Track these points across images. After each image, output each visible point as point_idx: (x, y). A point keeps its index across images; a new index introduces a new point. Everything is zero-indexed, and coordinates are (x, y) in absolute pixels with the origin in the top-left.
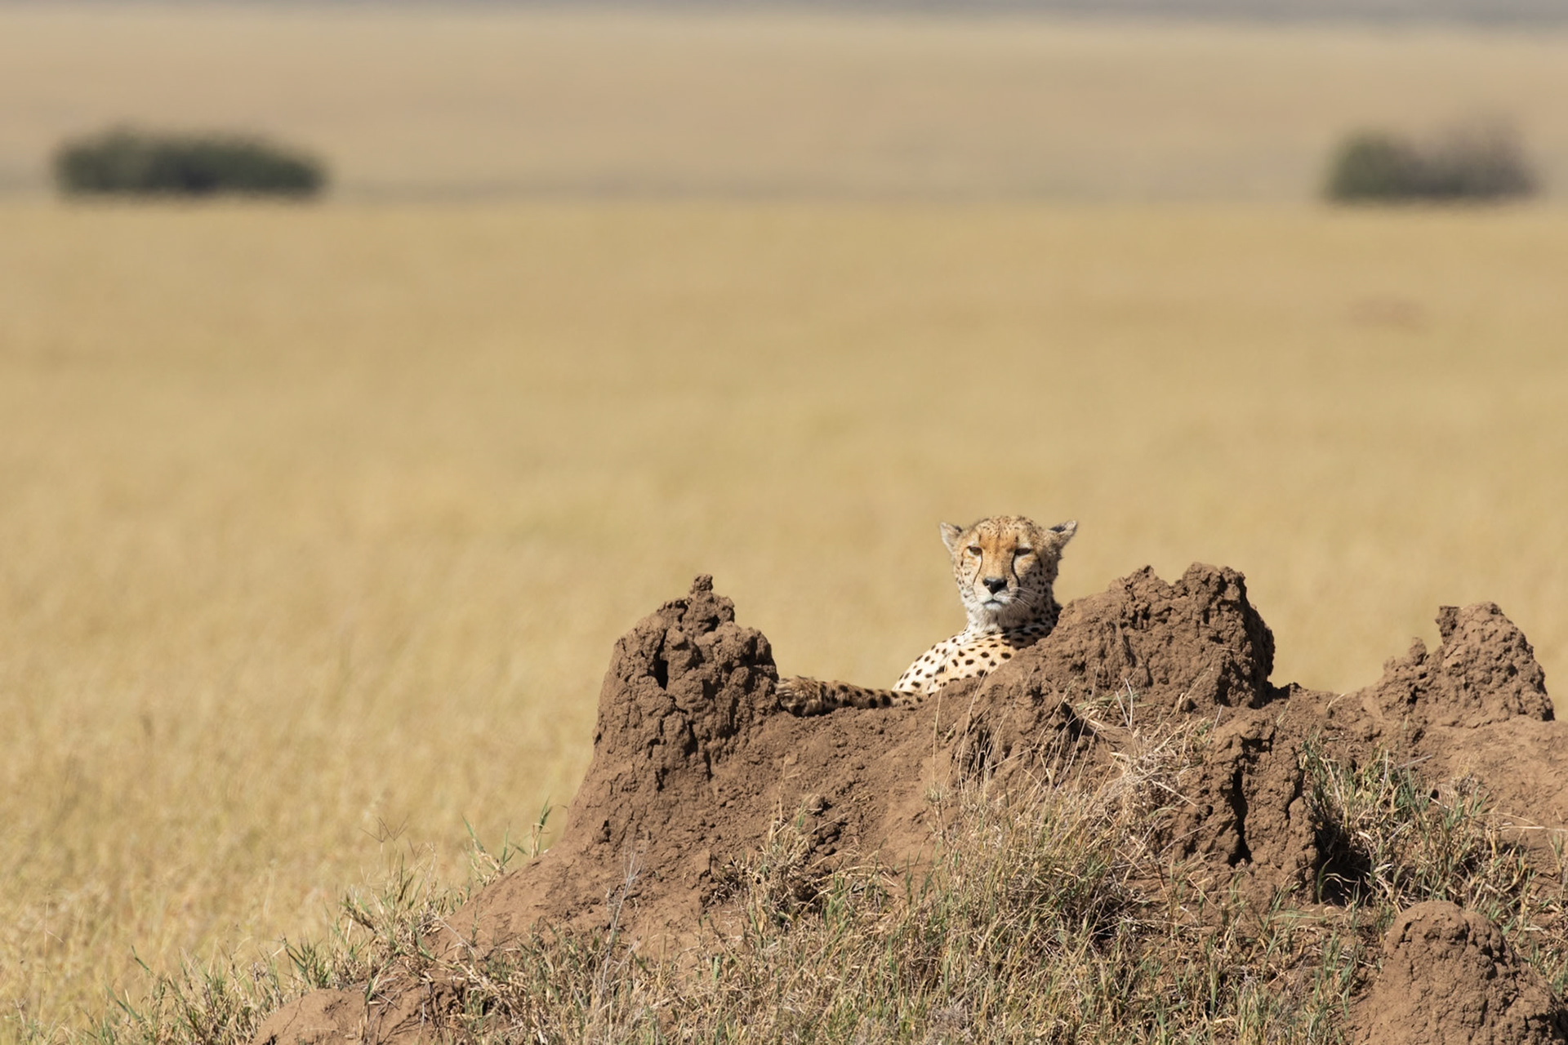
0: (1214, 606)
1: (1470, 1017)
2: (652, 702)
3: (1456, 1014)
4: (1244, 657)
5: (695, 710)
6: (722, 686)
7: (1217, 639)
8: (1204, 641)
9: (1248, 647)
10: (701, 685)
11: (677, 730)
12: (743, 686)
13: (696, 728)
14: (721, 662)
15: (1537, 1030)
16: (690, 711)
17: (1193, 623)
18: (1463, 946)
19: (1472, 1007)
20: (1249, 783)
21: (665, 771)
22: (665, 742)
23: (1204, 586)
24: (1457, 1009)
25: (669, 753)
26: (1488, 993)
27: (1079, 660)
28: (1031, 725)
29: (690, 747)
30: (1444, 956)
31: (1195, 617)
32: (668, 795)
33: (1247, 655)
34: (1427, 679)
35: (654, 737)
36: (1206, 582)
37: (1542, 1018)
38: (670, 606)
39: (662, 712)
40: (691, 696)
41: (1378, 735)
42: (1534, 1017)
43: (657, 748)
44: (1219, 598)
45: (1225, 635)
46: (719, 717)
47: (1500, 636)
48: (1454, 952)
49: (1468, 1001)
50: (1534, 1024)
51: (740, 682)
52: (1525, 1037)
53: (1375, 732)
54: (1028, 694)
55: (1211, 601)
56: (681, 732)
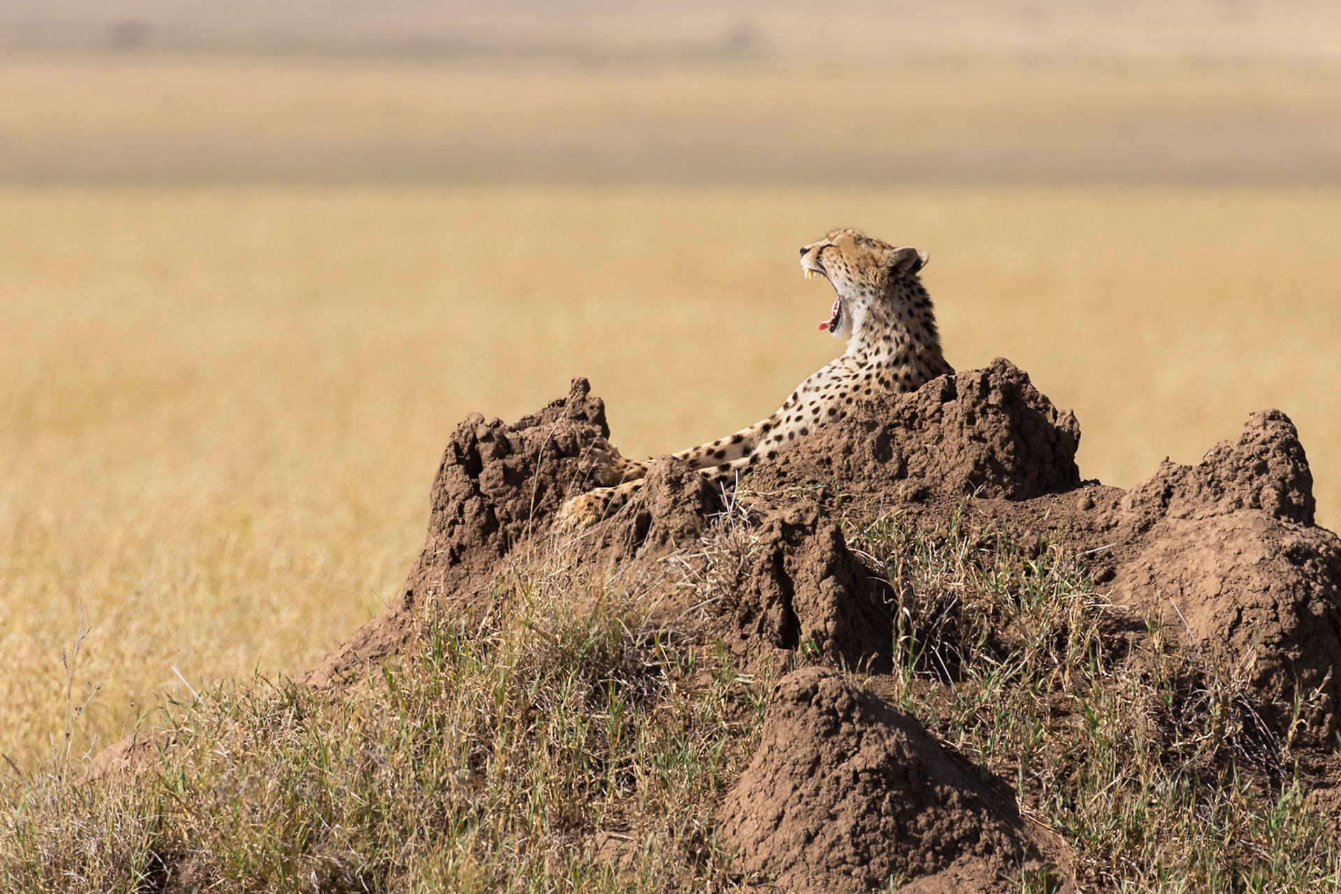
0: (978, 409)
1: (798, 769)
2: (455, 486)
3: (787, 767)
4: (1005, 455)
5: (495, 495)
6: (531, 474)
7: (979, 438)
8: (965, 440)
9: (1011, 446)
10: (501, 473)
11: (475, 511)
12: (550, 474)
13: (497, 510)
14: (530, 453)
15: (866, 782)
16: (491, 495)
17: (957, 424)
18: (806, 707)
19: (801, 761)
20: (790, 563)
21: (461, 548)
22: (463, 522)
23: (968, 392)
24: (788, 763)
25: (466, 532)
26: (822, 748)
27: (824, 455)
28: (666, 510)
29: (490, 525)
30: (789, 714)
31: (959, 419)
32: (460, 570)
33: (1008, 453)
34: (1176, 477)
35: (452, 518)
36: (970, 387)
37: (872, 771)
38: (553, 405)
39: (461, 497)
40: (491, 483)
41: (1116, 525)
42: (864, 771)
43: (458, 528)
44: (984, 402)
45: (987, 435)
46: (520, 502)
47: (1260, 439)
48: (797, 712)
49: (799, 756)
50: (865, 777)
51: (547, 471)
52: (854, 789)
53: (1112, 523)
54: (666, 484)
55: (974, 405)
56: (478, 514)
